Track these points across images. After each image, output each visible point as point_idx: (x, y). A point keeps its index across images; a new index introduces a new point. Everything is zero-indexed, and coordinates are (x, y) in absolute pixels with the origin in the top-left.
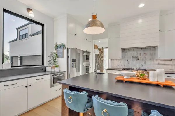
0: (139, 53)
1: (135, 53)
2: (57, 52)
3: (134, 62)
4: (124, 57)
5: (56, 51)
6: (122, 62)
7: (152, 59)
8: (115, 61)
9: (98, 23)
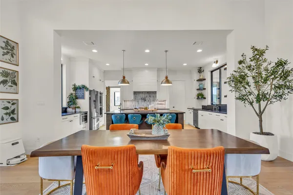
0: (146, 95)
1: (143, 96)
2: (76, 93)
3: (143, 103)
4: (135, 99)
5: (74, 92)
6: (134, 103)
7: (154, 100)
8: (128, 102)
9: (126, 81)
